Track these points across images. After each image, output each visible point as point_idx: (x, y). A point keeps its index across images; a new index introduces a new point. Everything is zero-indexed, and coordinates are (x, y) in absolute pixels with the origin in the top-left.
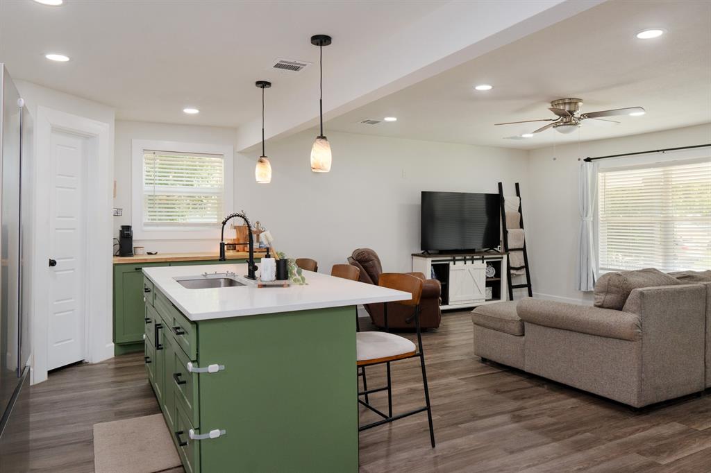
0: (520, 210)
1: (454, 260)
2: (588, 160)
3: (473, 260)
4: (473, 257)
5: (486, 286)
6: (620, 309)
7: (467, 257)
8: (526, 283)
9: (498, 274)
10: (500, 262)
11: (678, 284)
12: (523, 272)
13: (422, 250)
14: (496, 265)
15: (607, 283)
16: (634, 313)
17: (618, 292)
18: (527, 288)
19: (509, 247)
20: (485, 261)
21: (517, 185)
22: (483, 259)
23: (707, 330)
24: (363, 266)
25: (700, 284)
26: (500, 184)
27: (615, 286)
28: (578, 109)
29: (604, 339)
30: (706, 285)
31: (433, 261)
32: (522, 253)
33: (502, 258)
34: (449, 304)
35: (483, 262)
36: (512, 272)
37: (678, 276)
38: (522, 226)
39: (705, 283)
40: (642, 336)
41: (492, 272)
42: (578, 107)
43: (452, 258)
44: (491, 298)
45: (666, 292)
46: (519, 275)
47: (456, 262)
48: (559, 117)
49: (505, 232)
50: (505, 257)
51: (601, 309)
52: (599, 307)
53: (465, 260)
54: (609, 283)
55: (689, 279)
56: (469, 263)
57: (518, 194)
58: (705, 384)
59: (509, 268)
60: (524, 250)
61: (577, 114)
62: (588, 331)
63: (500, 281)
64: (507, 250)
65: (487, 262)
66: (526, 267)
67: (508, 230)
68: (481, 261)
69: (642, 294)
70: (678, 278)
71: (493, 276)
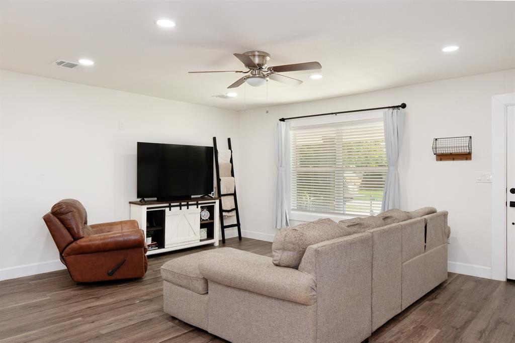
0: (231, 161)
1: (170, 207)
2: (283, 120)
3: (188, 205)
4: (188, 203)
5: (201, 228)
6: (296, 267)
7: (183, 203)
8: (236, 223)
9: (212, 217)
10: (213, 205)
11: (349, 234)
12: (234, 213)
13: (138, 197)
14: (211, 209)
15: (283, 240)
16: (310, 273)
17: (294, 250)
18: (237, 227)
19: (222, 193)
20: (199, 206)
21: (229, 140)
22: (197, 204)
23: (373, 277)
24: (58, 218)
25: (368, 232)
26: (214, 139)
27: (291, 243)
28: (266, 63)
29: (281, 302)
30: (372, 233)
31: (148, 208)
32: (232, 197)
33: (215, 203)
34: (166, 247)
35: (197, 207)
36: (224, 214)
37: (349, 224)
38: (233, 175)
39: (372, 231)
40: (316, 299)
41: (206, 215)
42: (266, 61)
43: (168, 205)
44: (206, 238)
45: (339, 246)
46: (231, 216)
47: (172, 208)
48: (249, 70)
49: (219, 180)
50: (217, 202)
51: (278, 268)
52: (277, 265)
53: (180, 206)
54: (285, 240)
55: (357, 226)
56: (185, 208)
57: (230, 148)
58: (372, 329)
59: (221, 211)
60: (234, 195)
61: (265, 67)
62: (264, 293)
63: (213, 223)
64: (220, 195)
65: (201, 207)
66: (236, 209)
67: (220, 178)
68: (196, 206)
69: (317, 251)
70: (348, 226)
71: (207, 218)
